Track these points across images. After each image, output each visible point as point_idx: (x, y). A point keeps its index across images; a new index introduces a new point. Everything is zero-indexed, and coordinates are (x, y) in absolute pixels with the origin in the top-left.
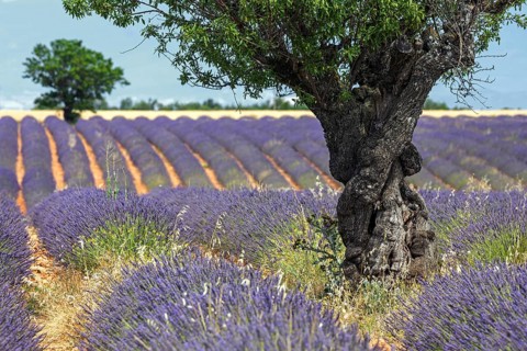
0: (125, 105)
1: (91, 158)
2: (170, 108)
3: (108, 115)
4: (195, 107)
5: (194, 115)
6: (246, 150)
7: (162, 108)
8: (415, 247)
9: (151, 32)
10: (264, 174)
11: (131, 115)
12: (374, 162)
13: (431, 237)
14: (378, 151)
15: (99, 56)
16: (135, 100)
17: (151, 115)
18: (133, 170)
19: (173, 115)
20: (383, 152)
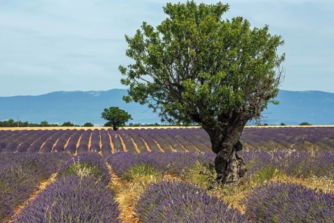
0: (131, 125)
1: (122, 141)
2: (144, 126)
3: (126, 128)
4: (152, 125)
5: (152, 128)
6: (169, 138)
7: (142, 126)
8: (241, 174)
9: (151, 106)
10: (175, 145)
11: (133, 128)
12: (227, 147)
13: (246, 170)
14: (228, 143)
15: (124, 111)
16: (134, 123)
17: (139, 128)
18: (135, 144)
19: (146, 128)
20: (230, 144)
